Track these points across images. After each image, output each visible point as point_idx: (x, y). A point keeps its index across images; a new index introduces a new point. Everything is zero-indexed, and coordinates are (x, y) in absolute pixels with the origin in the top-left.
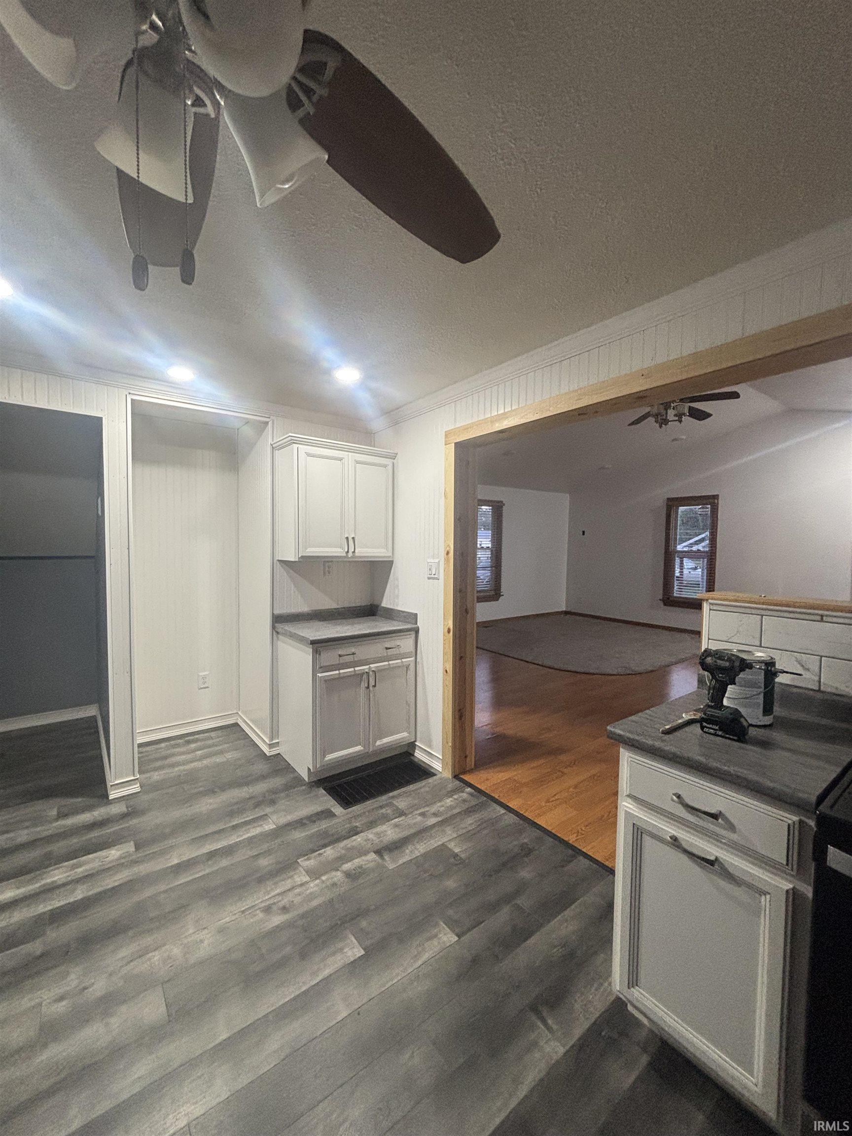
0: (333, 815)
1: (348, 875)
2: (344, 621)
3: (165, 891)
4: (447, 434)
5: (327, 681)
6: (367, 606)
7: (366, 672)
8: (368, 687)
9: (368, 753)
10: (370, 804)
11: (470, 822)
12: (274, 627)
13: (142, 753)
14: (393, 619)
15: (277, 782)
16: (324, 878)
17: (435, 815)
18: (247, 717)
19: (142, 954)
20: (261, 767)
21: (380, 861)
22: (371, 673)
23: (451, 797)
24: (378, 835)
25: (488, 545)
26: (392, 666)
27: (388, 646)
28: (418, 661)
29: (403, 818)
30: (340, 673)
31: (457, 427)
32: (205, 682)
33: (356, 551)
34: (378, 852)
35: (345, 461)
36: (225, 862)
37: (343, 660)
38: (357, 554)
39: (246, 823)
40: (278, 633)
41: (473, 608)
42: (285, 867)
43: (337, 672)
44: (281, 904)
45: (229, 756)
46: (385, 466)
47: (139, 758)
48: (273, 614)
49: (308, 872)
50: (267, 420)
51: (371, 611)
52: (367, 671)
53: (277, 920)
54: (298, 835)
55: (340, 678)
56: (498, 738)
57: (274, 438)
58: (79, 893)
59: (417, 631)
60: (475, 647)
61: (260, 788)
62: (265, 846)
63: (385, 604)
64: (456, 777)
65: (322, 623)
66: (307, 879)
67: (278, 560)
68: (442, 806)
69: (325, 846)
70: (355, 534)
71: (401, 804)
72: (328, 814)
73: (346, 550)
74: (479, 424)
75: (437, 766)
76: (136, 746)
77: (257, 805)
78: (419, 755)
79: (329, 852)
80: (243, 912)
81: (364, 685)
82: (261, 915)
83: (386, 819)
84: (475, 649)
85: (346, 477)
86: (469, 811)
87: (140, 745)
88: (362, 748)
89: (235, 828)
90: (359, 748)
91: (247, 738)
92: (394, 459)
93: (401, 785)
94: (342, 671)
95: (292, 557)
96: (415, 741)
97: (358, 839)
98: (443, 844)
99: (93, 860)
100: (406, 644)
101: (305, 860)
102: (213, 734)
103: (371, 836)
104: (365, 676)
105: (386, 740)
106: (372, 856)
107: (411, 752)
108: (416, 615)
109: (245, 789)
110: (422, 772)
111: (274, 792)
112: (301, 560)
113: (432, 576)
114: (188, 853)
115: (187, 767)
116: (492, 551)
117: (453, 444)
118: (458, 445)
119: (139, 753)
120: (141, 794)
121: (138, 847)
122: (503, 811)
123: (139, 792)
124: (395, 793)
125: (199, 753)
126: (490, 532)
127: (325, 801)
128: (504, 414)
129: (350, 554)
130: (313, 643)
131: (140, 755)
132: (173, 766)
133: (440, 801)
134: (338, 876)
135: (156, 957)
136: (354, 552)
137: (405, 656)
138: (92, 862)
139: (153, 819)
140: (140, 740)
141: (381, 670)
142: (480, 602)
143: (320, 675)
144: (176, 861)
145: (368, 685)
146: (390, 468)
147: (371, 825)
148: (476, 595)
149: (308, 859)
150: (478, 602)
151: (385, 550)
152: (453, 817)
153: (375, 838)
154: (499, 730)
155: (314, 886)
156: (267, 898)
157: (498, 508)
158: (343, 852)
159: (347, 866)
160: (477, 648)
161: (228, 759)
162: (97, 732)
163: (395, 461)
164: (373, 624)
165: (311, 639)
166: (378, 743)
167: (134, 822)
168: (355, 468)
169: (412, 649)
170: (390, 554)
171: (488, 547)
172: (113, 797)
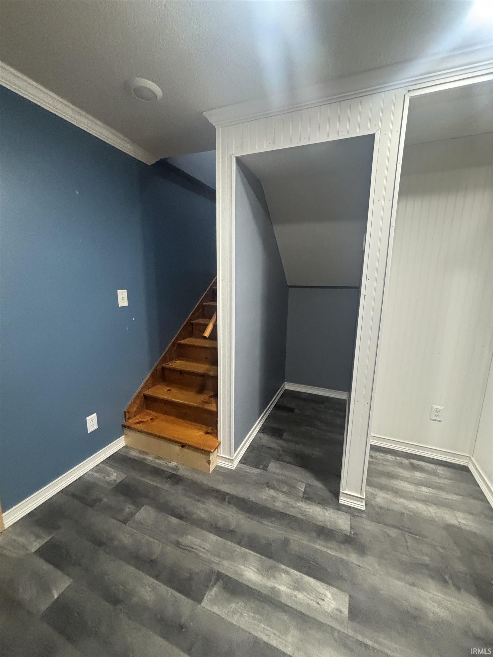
18: (480, 466)
32: (439, 415)
115: (411, 505)
120: (364, 515)
121: (352, 612)
123: (363, 511)
172: (342, 503)
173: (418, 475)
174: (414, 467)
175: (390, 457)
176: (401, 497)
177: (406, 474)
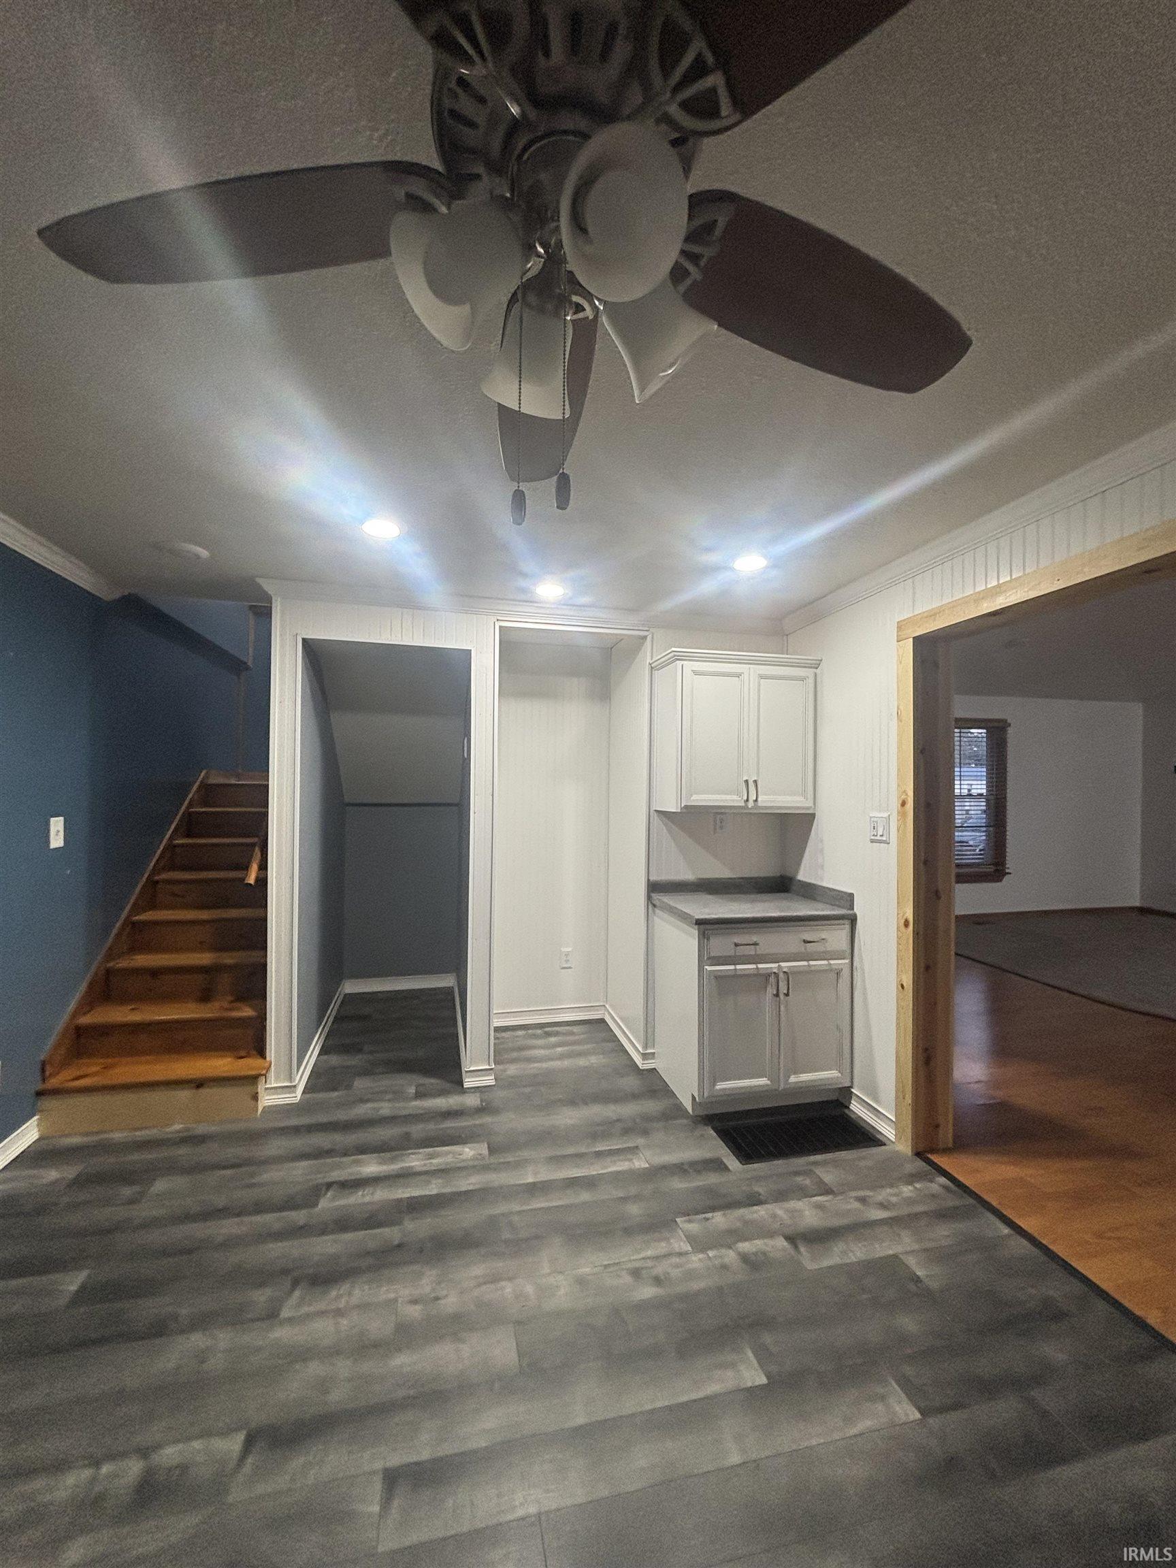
0: (726, 1169)
1: (745, 1258)
2: (742, 896)
3: (519, 1212)
4: (900, 626)
5: (719, 977)
6: (774, 877)
7: (775, 973)
8: (777, 995)
9: (776, 1090)
10: (779, 1165)
11: (943, 1234)
12: (649, 898)
13: (498, 1038)
14: (815, 899)
15: (651, 1106)
16: (711, 1254)
17: (883, 1206)
18: (616, 1013)
19: (494, 1279)
20: (630, 1083)
21: (792, 1252)
22: (781, 975)
23: (911, 1183)
24: (792, 1212)
25: (979, 791)
26: (813, 968)
27: (809, 939)
28: (855, 964)
29: (830, 1197)
30: (736, 969)
31: (916, 613)
32: (568, 961)
33: (759, 799)
34: (791, 1239)
35: (746, 676)
36: (585, 1196)
37: (741, 951)
38: (760, 803)
39: (611, 1153)
40: (654, 906)
41: (950, 891)
42: (658, 1225)
43: (732, 967)
44: (655, 1272)
45: (594, 1060)
46: (803, 679)
47: (495, 1044)
48: (648, 880)
49: (690, 1238)
50: (645, 633)
51: (782, 885)
52: (775, 971)
53: (648, 1292)
54: (678, 1184)
55: (735, 976)
56: (999, 1108)
57: (654, 654)
58: (433, 1188)
59: (853, 920)
60: (953, 953)
61: (629, 1110)
62: (633, 1190)
63: (803, 875)
64: (918, 1154)
65: (710, 897)
66: (687, 1247)
67: (655, 810)
68: (895, 1195)
69: (713, 1209)
70: (758, 776)
71: (828, 1176)
72: (717, 1165)
73: (745, 798)
74: (953, 606)
75: (887, 1131)
76: (492, 1029)
77: (626, 1131)
78: (856, 1108)
79: (719, 1220)
80: (606, 1266)
81: (771, 990)
82: (628, 1279)
83: (803, 1193)
84: (953, 957)
85: (746, 699)
86: (943, 1215)
87: (497, 1029)
88: (769, 1082)
89: (599, 1155)
90: (763, 1081)
91: (614, 1041)
92: (817, 668)
93: (826, 1149)
94: (739, 967)
95: (672, 807)
96: (851, 1087)
97: (760, 1212)
98: (895, 1256)
99: (448, 1153)
100: (836, 937)
101: (685, 1221)
102: (575, 1029)
103: (780, 1212)
104: (772, 979)
105: (805, 1077)
106: (781, 1243)
107: (843, 1101)
108: (851, 895)
109: (612, 1107)
110: (863, 1137)
111: (648, 1118)
112: (684, 810)
113: (878, 838)
114: (545, 1174)
115: (545, 1065)
116: (988, 801)
117: (911, 640)
118: (918, 641)
119: (495, 1039)
120: (495, 1089)
121: (492, 1150)
122: (1006, 1231)
123: (494, 1085)
124: (818, 1157)
125: (559, 1049)
126: (985, 770)
127: (714, 1147)
128: (999, 586)
129: (751, 804)
130: (699, 922)
131: (497, 1041)
132: (529, 1060)
133: (892, 1186)
134: (730, 1256)
135: (508, 1288)
136: (756, 801)
137: (834, 957)
138: (447, 1156)
139: (507, 1123)
140: (497, 1022)
141: (798, 972)
142: (961, 882)
143: (709, 968)
144: (530, 1179)
145: (778, 990)
146: (811, 681)
147: (780, 1196)
148: (954, 871)
149: (690, 1221)
150: (957, 882)
151: (802, 799)
152: (916, 1216)
153: (785, 1217)
154: (1000, 1094)
155: (696, 1261)
156: (635, 1257)
157: (997, 732)
158: (738, 1224)
159: (745, 1246)
160: (957, 954)
161: (592, 1063)
162: (454, 1008)
163: (818, 671)
164: (785, 903)
165: (697, 917)
166: (793, 1079)
167: (487, 1119)
168: (759, 686)
169: (844, 945)
170: (810, 804)
171: (981, 795)
172: (469, 1086)
173: (553, 1040)
174: (548, 1034)
175: (520, 1033)
176: (534, 1062)
177: (540, 1042)
